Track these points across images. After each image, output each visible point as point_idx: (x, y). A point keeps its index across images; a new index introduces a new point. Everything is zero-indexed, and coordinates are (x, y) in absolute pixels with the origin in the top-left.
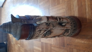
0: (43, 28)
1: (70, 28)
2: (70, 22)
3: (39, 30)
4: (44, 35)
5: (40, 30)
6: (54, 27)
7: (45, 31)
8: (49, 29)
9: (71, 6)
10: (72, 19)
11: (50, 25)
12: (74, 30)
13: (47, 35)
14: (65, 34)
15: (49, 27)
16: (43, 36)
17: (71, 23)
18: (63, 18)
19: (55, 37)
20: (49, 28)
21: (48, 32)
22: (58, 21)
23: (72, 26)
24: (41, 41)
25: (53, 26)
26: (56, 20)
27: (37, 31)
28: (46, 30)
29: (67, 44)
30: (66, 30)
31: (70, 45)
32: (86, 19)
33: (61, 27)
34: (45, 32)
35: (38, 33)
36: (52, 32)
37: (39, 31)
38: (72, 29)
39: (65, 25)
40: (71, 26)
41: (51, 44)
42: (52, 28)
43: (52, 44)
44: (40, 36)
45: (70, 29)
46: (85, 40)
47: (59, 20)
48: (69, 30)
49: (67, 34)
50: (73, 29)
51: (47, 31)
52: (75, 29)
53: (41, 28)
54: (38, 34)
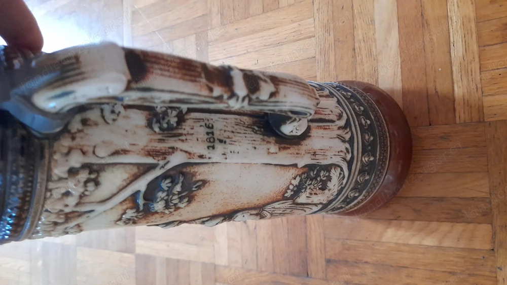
0: (116, 153)
1: (337, 160)
2: (340, 117)
3: (76, 160)
4: (136, 206)
5: (85, 166)
6: (220, 148)
7: (136, 177)
8: (176, 160)
9: (358, 22)
10: (353, 99)
11: (186, 127)
12: (362, 172)
13: (159, 206)
14: (302, 199)
15: (172, 143)
16: (130, 213)
17: (342, 123)
18: (275, 80)
19: (229, 216)
20: (173, 149)
21: (165, 184)
22: (233, 95)
23: (351, 141)
24: (138, 250)
25: (212, 141)
26: (218, 91)
27: (59, 171)
28: (150, 168)
29: (328, 261)
30: (310, 167)
31: (346, 262)
32: (449, 101)
33: (274, 148)
34: (141, 185)
35: (74, 187)
36: (204, 182)
37: (83, 176)
38: (350, 163)
39: (306, 135)
40: (343, 146)
41: (215, 266)
42: (199, 148)
43: (222, 261)
44: (100, 208)
45: (336, 166)
46: (445, 227)
47: (241, 89)
48: (328, 168)
49: (315, 199)
50: (356, 166)
51: (157, 173)
52: (371, 163)
53: (102, 152)
54: (72, 201)
